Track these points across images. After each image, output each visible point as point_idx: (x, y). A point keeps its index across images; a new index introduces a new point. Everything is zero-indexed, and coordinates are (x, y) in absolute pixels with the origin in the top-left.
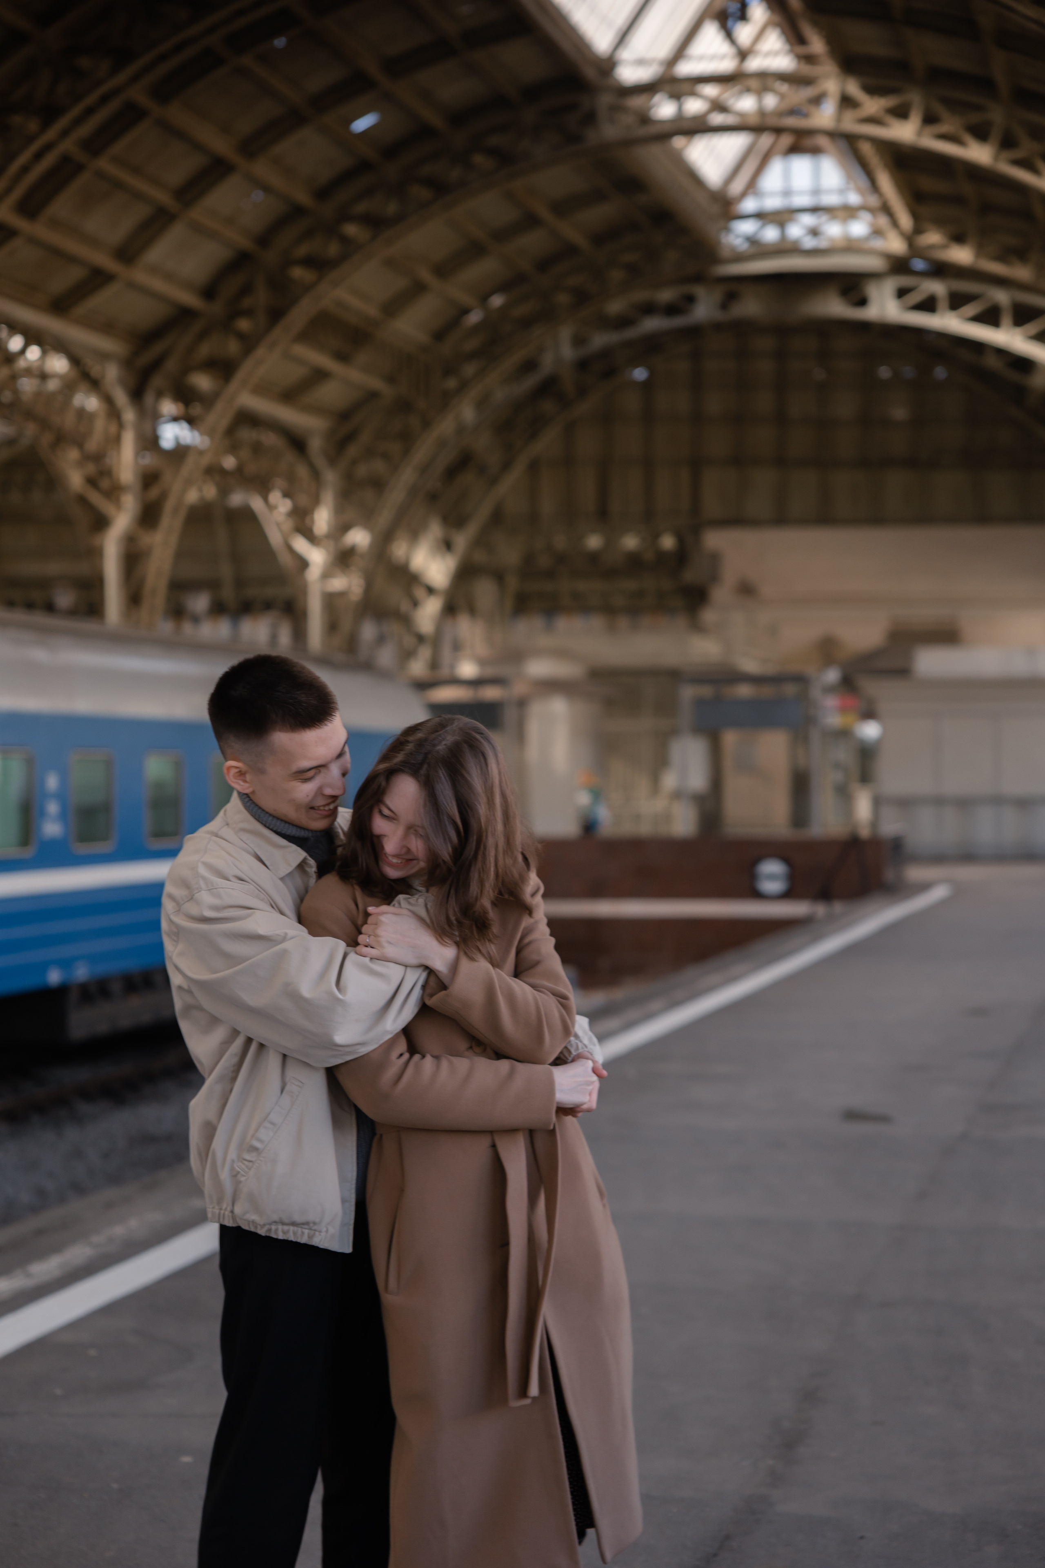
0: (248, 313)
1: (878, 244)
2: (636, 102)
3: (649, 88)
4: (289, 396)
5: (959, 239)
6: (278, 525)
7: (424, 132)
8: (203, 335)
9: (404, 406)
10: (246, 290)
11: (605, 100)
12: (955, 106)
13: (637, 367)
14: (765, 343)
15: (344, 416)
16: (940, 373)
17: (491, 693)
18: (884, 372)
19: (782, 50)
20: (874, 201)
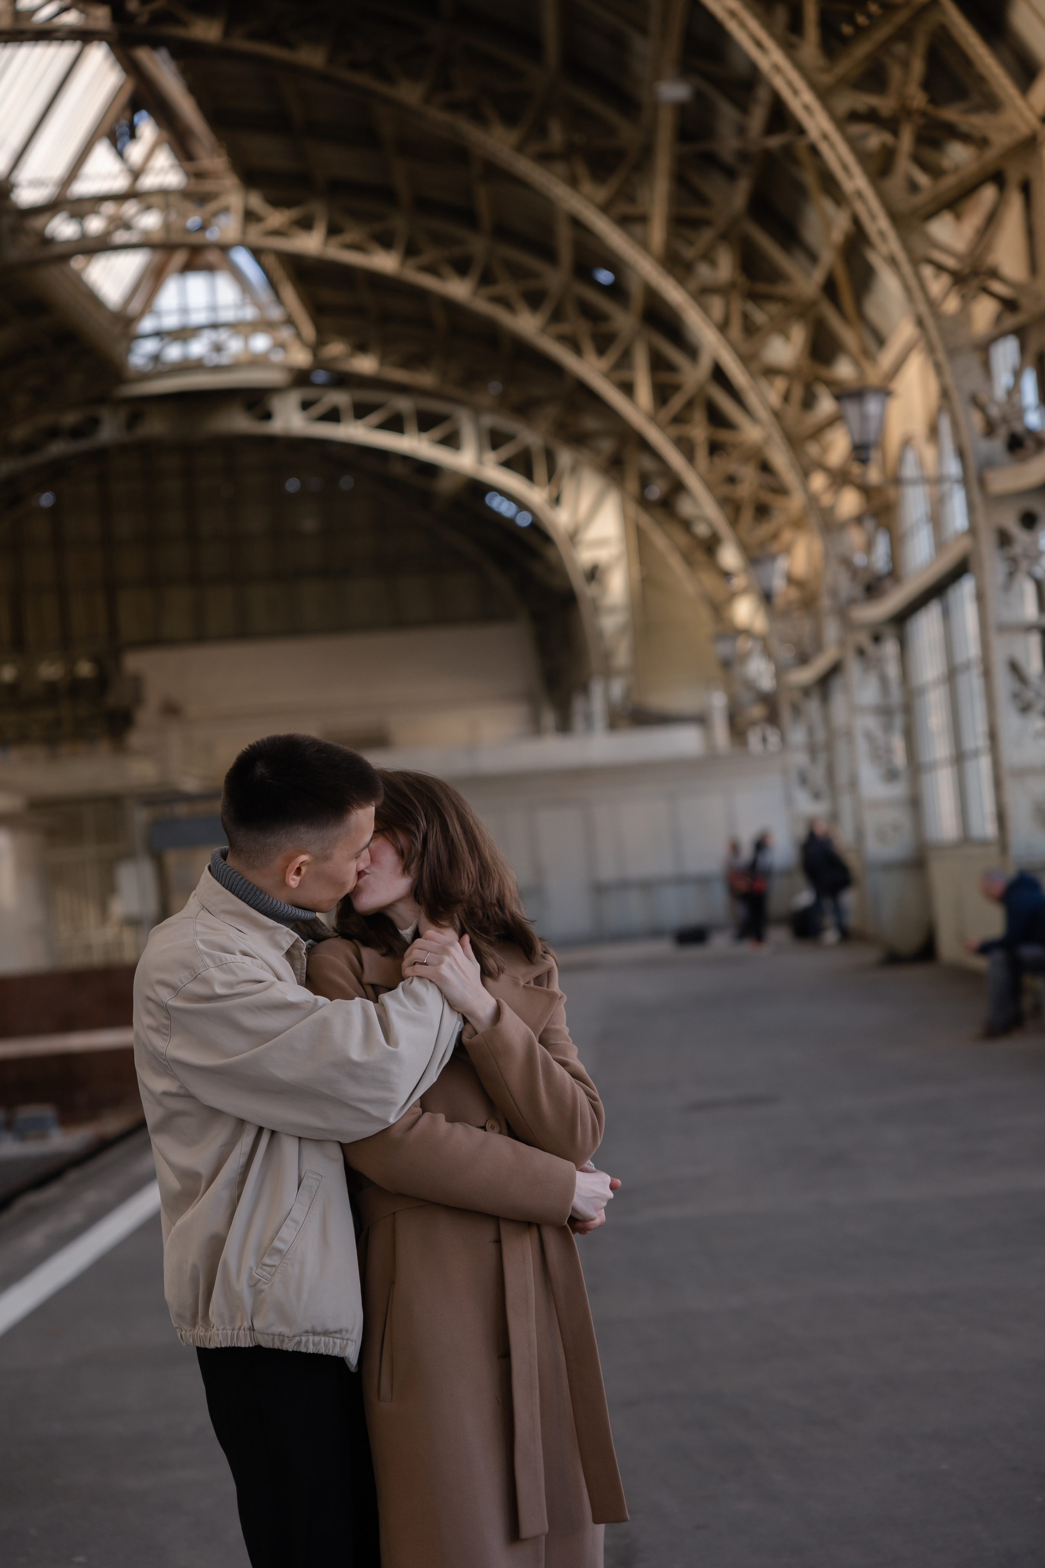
1: (278, 357)
2: (36, 223)
3: (51, 207)
5: (361, 348)
12: (357, 217)
13: (43, 492)
14: (170, 462)
16: (346, 482)
18: (292, 485)
19: (172, 167)
20: (275, 313)
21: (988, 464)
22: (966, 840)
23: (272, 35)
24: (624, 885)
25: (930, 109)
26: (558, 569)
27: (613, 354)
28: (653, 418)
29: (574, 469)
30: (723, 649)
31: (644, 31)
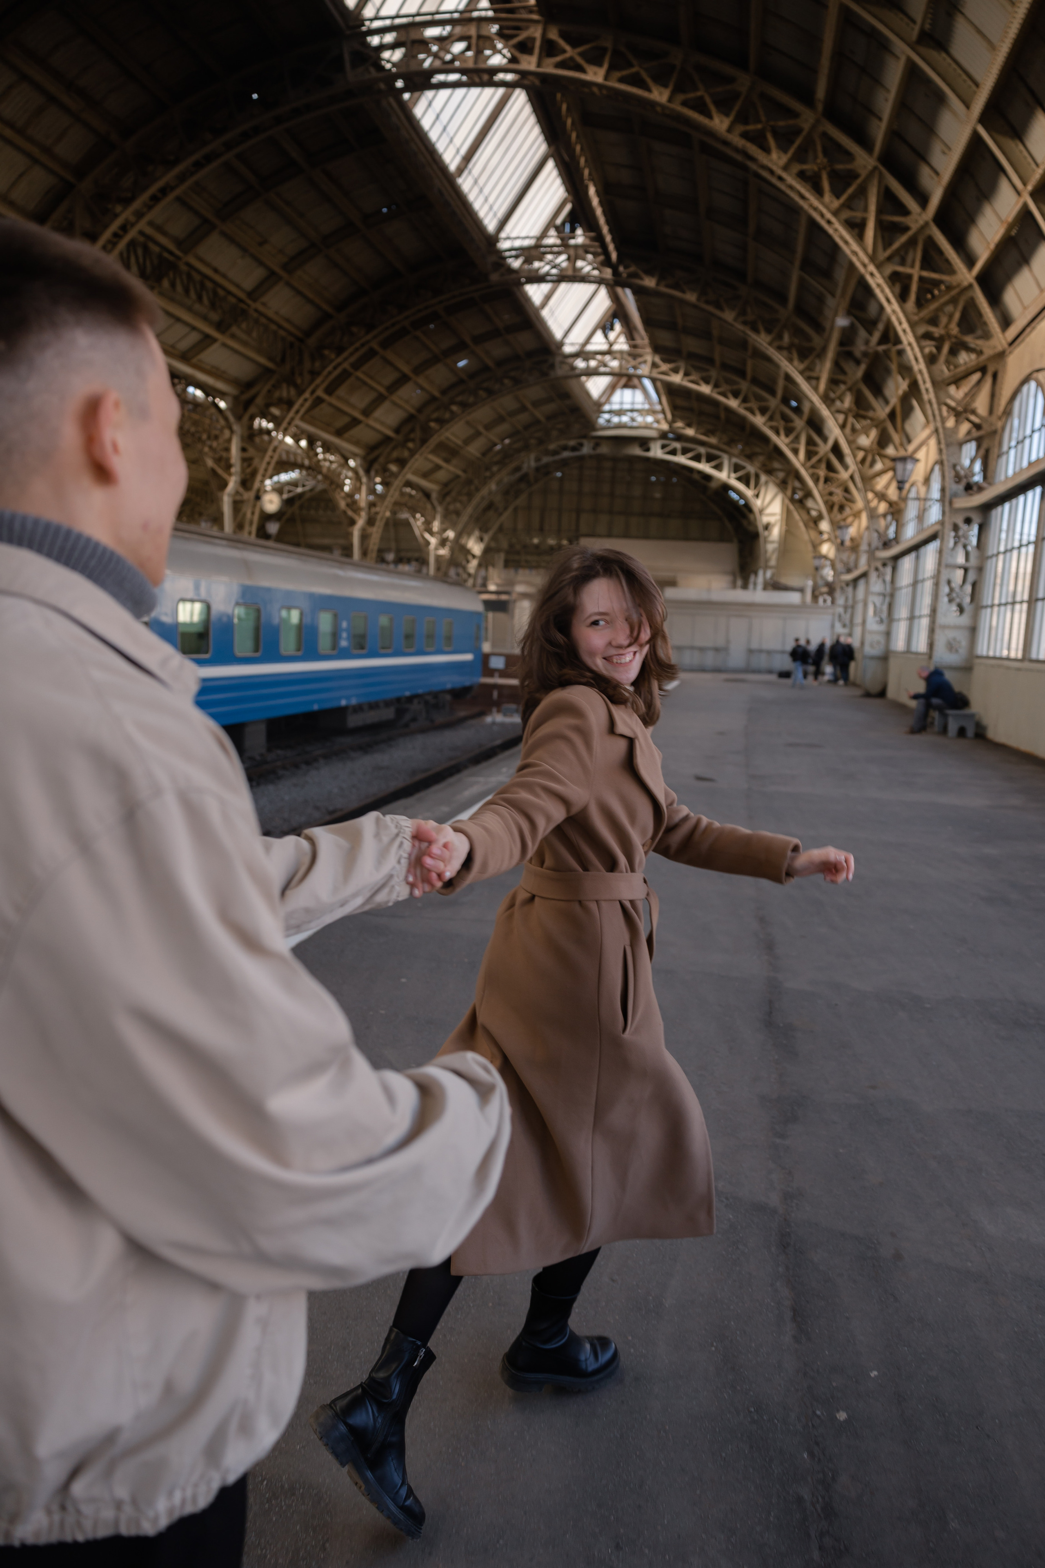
0: (413, 440)
1: (655, 425)
2: (570, 360)
3: (576, 355)
4: (425, 475)
5: (689, 425)
6: (418, 527)
7: (486, 368)
8: (394, 449)
9: (469, 482)
10: (412, 430)
11: (558, 359)
12: (698, 369)
13: (558, 471)
14: (608, 464)
15: (446, 485)
16: (675, 480)
17: (504, 597)
18: (653, 479)
19: (626, 342)
20: (658, 407)
21: (955, 495)
22: (908, 651)
23: (676, 286)
24: (761, 651)
25: (959, 335)
26: (753, 524)
27: (792, 437)
28: (803, 465)
29: (766, 483)
30: (817, 562)
31: (833, 295)
